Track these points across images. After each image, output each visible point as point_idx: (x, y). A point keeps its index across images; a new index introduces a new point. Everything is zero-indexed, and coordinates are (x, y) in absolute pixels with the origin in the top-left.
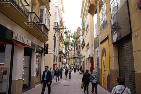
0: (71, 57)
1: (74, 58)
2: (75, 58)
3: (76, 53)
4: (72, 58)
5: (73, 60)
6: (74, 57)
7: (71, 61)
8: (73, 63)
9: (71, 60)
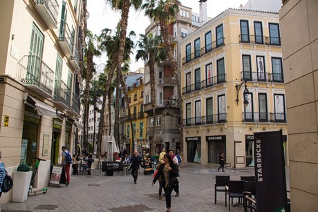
0: (138, 110)
1: (150, 113)
2: (154, 112)
3: (159, 91)
4: (141, 117)
5: (145, 123)
6: (149, 108)
7: (137, 127)
8: (144, 132)
9: (137, 123)
